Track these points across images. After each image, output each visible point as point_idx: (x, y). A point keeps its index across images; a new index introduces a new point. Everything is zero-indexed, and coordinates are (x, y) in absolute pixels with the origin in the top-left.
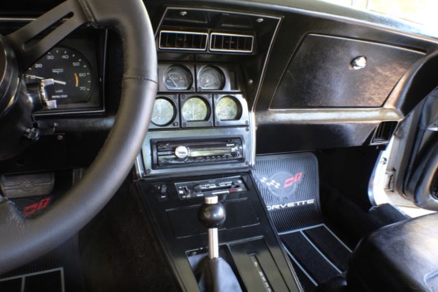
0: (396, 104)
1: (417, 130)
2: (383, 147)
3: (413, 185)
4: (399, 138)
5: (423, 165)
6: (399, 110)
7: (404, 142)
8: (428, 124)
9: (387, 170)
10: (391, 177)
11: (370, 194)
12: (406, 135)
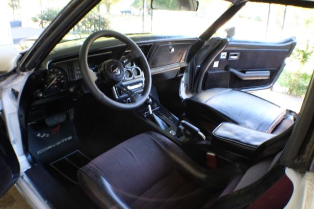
0: (184, 60)
1: (193, 68)
2: (182, 77)
3: (195, 89)
4: (187, 72)
5: (198, 80)
6: (186, 62)
7: (188, 73)
8: (196, 65)
9: (185, 85)
10: (186, 88)
11: (180, 95)
12: (189, 71)
